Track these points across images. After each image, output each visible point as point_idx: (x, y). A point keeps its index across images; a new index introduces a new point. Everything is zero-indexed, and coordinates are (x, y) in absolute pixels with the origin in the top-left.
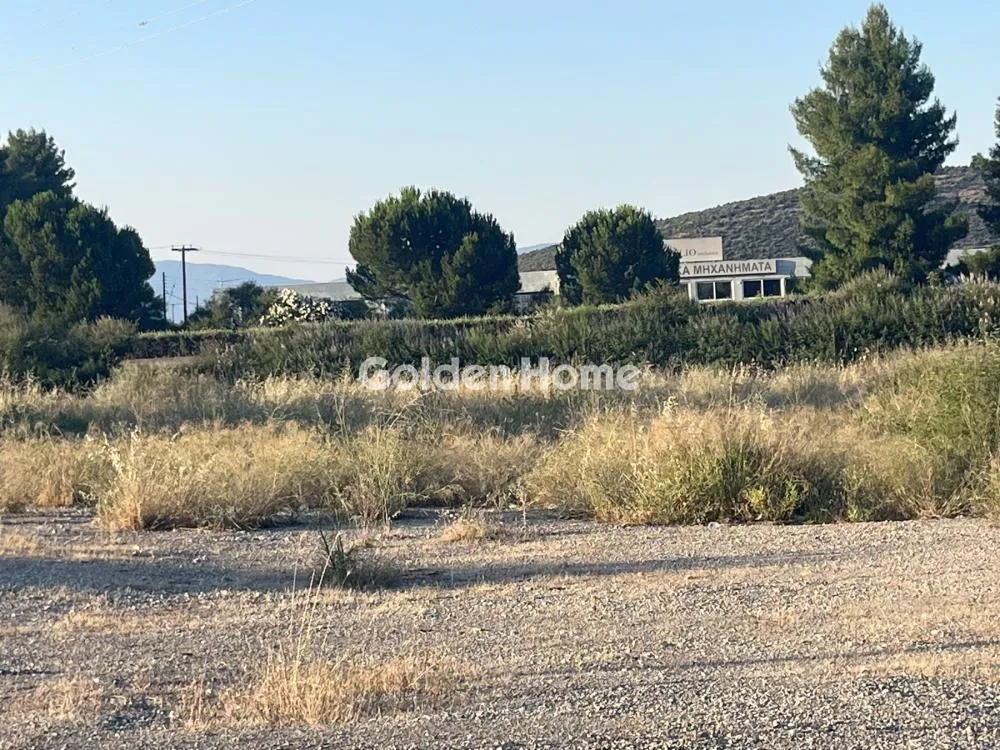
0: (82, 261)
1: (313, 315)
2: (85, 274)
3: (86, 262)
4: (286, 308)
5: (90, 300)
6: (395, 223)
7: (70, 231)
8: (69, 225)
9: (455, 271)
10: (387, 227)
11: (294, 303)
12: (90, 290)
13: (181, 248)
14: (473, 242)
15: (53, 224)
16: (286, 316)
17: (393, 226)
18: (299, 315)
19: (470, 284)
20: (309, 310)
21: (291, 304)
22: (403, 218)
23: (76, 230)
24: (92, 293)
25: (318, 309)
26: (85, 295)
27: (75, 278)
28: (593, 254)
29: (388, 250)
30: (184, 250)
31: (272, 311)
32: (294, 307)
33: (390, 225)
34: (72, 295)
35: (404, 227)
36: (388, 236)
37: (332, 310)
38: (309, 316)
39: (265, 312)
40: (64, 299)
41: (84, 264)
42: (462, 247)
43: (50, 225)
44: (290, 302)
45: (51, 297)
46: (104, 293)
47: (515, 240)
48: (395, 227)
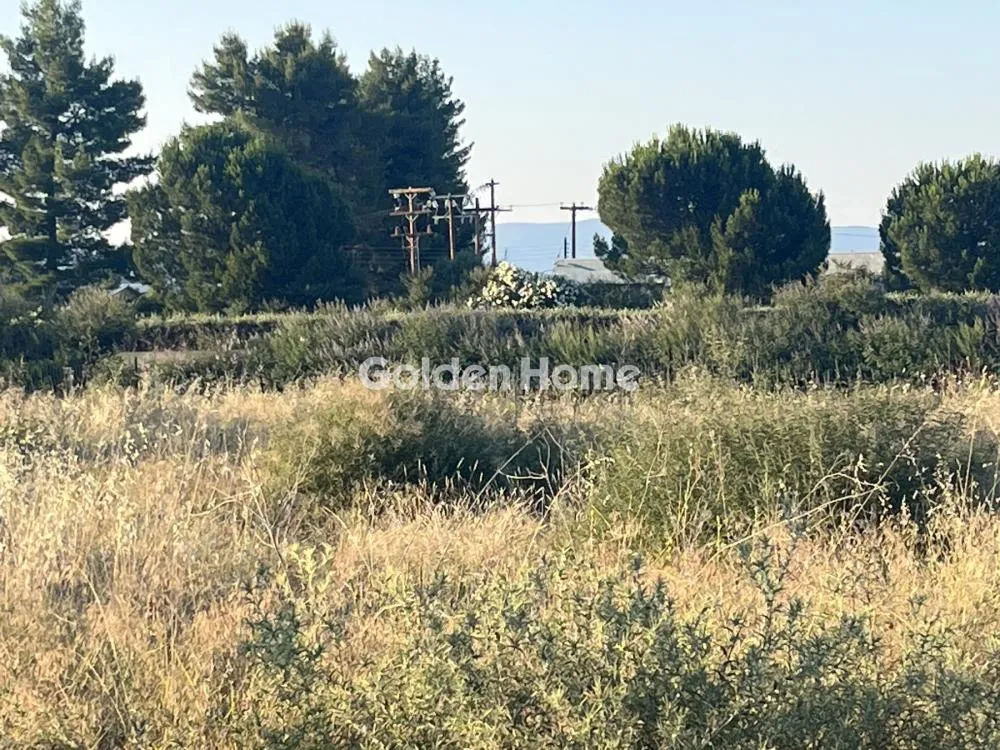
0: (243, 218)
1: (535, 298)
2: (248, 236)
3: (248, 219)
4: (503, 288)
5: (254, 269)
6: (647, 175)
7: (230, 177)
8: (230, 169)
9: (729, 244)
10: (636, 179)
11: (513, 280)
12: (254, 257)
13: (571, 206)
14: (752, 204)
15: (210, 168)
16: (500, 298)
17: (644, 179)
18: (518, 298)
19: (750, 262)
20: (531, 290)
21: (509, 283)
22: (657, 168)
23: (238, 175)
24: (255, 261)
25: (543, 290)
26: (248, 262)
27: (235, 240)
28: (920, 223)
29: (638, 211)
30: (574, 209)
31: (485, 291)
32: (513, 286)
33: (639, 178)
34: (231, 261)
35: (659, 181)
36: (638, 192)
37: (563, 292)
38: (530, 300)
39: (477, 293)
40: (224, 268)
41: (246, 222)
42: (737, 210)
43: (207, 169)
44: (508, 280)
45: (207, 264)
46: (271, 260)
47: (825, 203)
48: (647, 180)
